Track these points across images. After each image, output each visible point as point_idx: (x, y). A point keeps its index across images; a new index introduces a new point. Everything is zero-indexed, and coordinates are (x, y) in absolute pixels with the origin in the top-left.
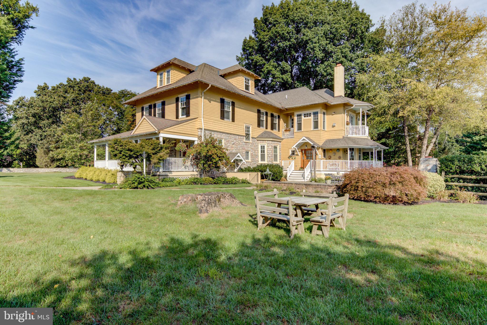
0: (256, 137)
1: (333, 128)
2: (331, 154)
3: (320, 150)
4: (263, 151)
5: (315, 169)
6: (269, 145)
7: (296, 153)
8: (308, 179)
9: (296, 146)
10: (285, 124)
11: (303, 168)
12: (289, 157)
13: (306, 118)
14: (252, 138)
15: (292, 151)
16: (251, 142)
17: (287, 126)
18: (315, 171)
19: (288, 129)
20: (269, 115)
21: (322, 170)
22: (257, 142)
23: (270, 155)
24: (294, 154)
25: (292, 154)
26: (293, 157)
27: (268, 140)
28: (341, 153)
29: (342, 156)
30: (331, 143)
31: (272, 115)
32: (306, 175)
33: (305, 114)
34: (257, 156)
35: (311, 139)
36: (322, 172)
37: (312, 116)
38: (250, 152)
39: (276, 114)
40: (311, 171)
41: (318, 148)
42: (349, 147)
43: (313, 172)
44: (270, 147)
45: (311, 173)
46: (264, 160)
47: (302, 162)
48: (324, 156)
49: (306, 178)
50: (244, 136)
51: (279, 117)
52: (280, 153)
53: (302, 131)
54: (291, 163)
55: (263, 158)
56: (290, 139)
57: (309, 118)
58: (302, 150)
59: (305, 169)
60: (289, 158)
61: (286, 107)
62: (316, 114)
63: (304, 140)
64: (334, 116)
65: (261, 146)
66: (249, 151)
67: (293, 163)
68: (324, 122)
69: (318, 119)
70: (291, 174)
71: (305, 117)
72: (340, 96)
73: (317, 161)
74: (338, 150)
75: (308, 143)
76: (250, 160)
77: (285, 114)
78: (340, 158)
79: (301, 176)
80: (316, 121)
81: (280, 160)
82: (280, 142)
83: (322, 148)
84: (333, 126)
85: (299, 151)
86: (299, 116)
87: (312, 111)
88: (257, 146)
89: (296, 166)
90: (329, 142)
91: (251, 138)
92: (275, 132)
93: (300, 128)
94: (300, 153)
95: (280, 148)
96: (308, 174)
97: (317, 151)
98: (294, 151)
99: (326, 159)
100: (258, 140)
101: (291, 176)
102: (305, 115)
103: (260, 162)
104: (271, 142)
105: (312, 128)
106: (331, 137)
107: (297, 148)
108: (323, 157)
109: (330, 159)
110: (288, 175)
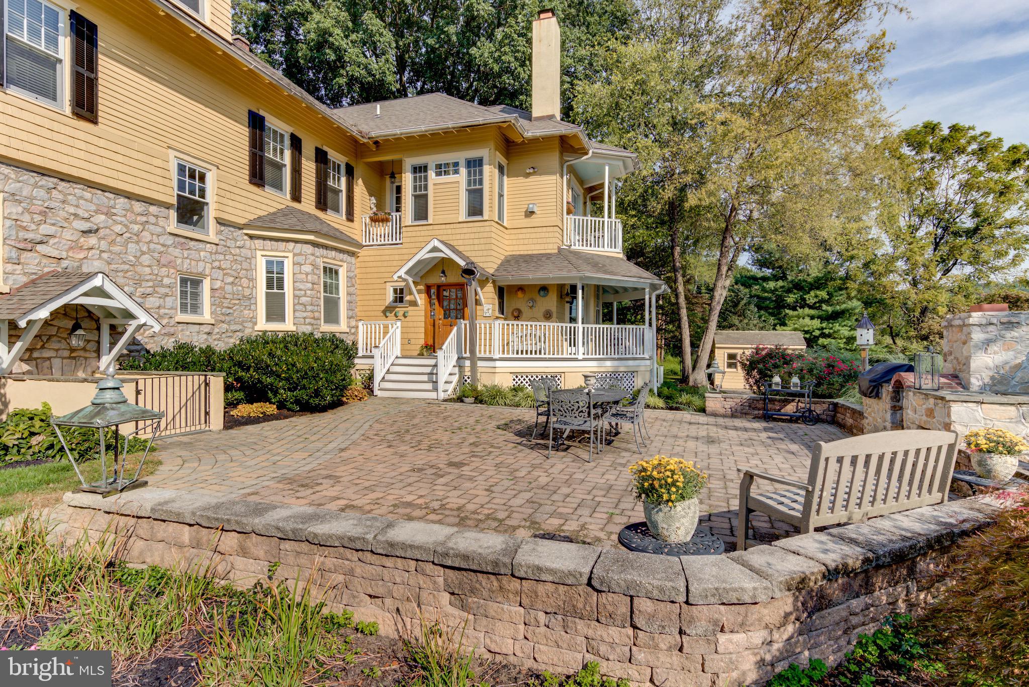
0: (242, 221)
1: (528, 220)
2: (520, 301)
3: (490, 288)
4: (275, 282)
5: (472, 352)
6: (300, 259)
7: (408, 298)
8: (451, 388)
9: (407, 273)
10: (373, 200)
11: (431, 348)
12: (388, 310)
13: (443, 179)
14: (220, 222)
15: (395, 291)
16: (212, 236)
17: (380, 205)
18: (473, 359)
19: (381, 215)
20: (308, 150)
21: (497, 356)
22: (248, 243)
23: (303, 300)
24: (401, 300)
25: (395, 301)
26: (400, 311)
27: (296, 241)
28: (551, 302)
29: (554, 309)
30: (524, 265)
31: (321, 157)
32: (443, 376)
33: (439, 166)
34: (250, 300)
35: (460, 249)
36: (498, 364)
37: (463, 171)
38: (206, 285)
39: (334, 156)
40: (460, 358)
41: (483, 283)
42: (581, 278)
43: (468, 363)
44: (307, 268)
45: (461, 367)
46: (281, 318)
47: (430, 328)
48: (502, 311)
49: (441, 386)
50: (168, 206)
51: (350, 171)
52: (349, 294)
53: (430, 221)
54: (391, 331)
55: (275, 311)
56: (388, 251)
57: (452, 178)
58: (428, 288)
59: (440, 354)
60: (384, 312)
61: (373, 134)
62: (475, 165)
63: (435, 249)
64: (532, 179)
65: (269, 263)
66: (205, 276)
67: (396, 329)
68: (501, 196)
69: (481, 182)
70: (388, 372)
71: (438, 174)
72: (551, 117)
73: (480, 324)
74: (544, 289)
75: (450, 261)
76: (206, 315)
77: (371, 165)
78: (548, 316)
79: (425, 378)
80: (475, 191)
81: (349, 318)
82: (353, 254)
83: (494, 282)
84: (530, 213)
85: (419, 292)
86: (419, 170)
87: (462, 156)
88: (250, 259)
89: (406, 341)
90: (517, 262)
91: (212, 225)
92: (335, 219)
93: (421, 213)
94: (424, 296)
95: (349, 278)
96: (450, 369)
97: (479, 289)
98: (402, 290)
99: (505, 319)
100: (251, 237)
101: (389, 377)
102: (441, 170)
103: (262, 325)
104: (309, 249)
105: (463, 215)
106: (521, 248)
107: (410, 280)
108: (497, 314)
109: (517, 318)
110: (377, 378)
